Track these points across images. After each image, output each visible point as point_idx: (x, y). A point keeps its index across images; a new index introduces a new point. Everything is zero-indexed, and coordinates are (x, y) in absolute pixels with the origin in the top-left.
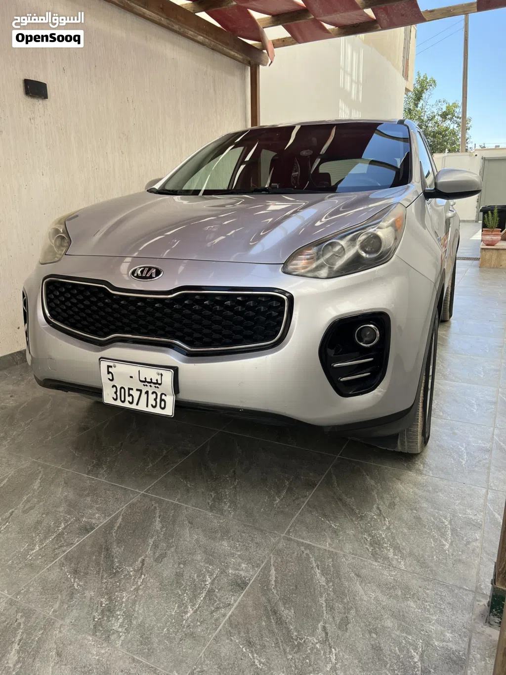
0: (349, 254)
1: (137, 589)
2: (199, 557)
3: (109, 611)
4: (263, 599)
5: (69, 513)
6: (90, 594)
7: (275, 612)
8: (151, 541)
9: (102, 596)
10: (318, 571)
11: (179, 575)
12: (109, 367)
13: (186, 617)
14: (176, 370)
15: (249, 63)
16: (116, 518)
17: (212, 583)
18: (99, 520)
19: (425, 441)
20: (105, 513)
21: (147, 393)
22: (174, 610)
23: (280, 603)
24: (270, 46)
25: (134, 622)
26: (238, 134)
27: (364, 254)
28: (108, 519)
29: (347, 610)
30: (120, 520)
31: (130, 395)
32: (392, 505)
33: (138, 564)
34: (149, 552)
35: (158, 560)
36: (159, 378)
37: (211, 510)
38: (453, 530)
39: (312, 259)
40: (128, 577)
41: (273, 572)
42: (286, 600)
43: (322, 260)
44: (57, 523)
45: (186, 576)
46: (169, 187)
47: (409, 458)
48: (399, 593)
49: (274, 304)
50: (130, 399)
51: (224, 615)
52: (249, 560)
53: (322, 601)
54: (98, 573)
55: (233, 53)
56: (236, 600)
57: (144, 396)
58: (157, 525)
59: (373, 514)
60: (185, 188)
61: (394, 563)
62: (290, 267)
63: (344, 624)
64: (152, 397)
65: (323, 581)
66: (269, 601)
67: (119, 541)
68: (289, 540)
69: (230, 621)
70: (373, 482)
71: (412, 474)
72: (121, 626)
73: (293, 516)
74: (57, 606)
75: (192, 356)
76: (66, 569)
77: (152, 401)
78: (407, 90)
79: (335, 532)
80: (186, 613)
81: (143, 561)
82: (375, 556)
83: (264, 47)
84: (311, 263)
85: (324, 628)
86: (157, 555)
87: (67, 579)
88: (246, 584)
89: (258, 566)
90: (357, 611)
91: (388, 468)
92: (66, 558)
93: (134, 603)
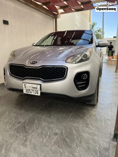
0: (80, 58)
1: (32, 135)
2: (46, 128)
3: (26, 140)
4: (62, 137)
5: (15, 119)
6: (21, 137)
7: (65, 140)
8: (35, 125)
9: (24, 137)
10: (74, 131)
11: (42, 132)
12: (25, 84)
13: (44, 141)
14: (41, 85)
15: (55, 18)
16: (26, 120)
17: (50, 134)
18: (22, 121)
19: (97, 102)
20: (24, 119)
21: (34, 90)
22: (41, 140)
23: (66, 138)
24: (59, 14)
25: (32, 143)
26: (52, 33)
27: (83, 58)
28: (24, 120)
29: (81, 139)
30: (27, 120)
31: (30, 91)
32: (90, 116)
33: (32, 130)
34: (35, 127)
35: (37, 129)
36: (37, 87)
37: (49, 118)
38: (104, 121)
39: (72, 59)
40: (30, 133)
41: (64, 131)
42: (67, 137)
43: (74, 59)
44: (13, 121)
45: (44, 132)
46: (37, 45)
47: (94, 106)
48: (93, 135)
49: (63, 69)
50: (30, 92)
51: (53, 141)
52: (58, 129)
53: (75, 137)
54: (23, 132)
55: (51, 15)
56: (56, 137)
57: (33, 91)
58: (36, 121)
59: (86, 118)
60: (41, 45)
61: (91, 128)
62: (67, 61)
63: (81, 142)
64: (35, 91)
65: (75, 133)
66: (63, 137)
67: (27, 125)
68: (67, 124)
69: (54, 142)
70: (85, 111)
71: (94, 109)
72: (29, 144)
73: (68, 118)
74: (13, 140)
75: (44, 82)
76: (15, 132)
77: (35, 92)
78: (90, 25)
79: (78, 122)
80: (44, 140)
81: (33, 130)
82: (87, 127)
83: (58, 14)
84: (71, 60)
85: (76, 143)
86: (36, 128)
87: (16, 134)
88: (57, 134)
89: (60, 130)
90: (83, 139)
91: (89, 108)
92: (15, 129)
93: (32, 138)
